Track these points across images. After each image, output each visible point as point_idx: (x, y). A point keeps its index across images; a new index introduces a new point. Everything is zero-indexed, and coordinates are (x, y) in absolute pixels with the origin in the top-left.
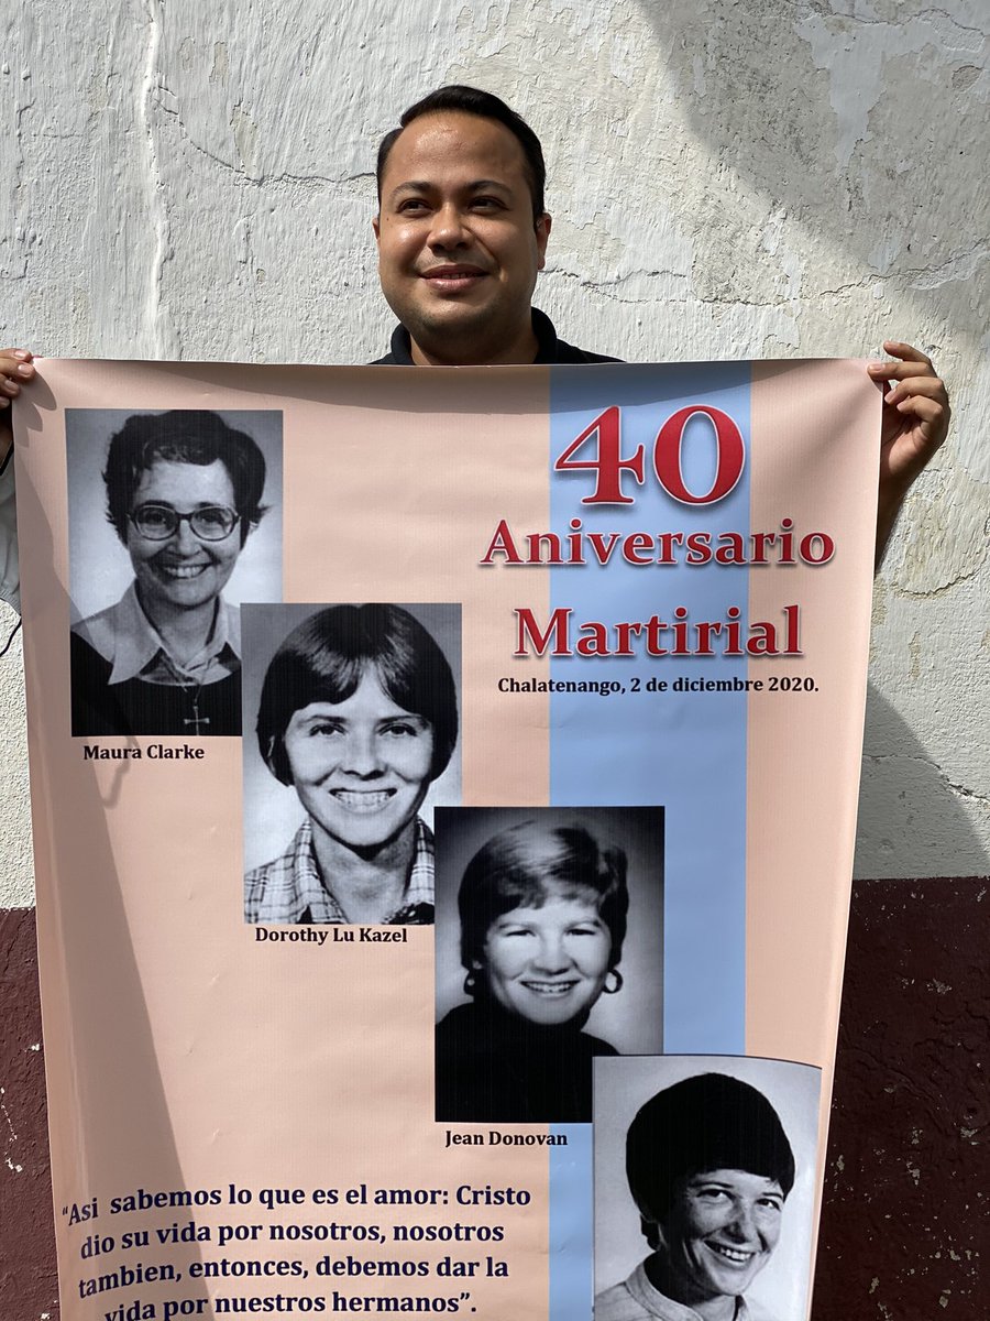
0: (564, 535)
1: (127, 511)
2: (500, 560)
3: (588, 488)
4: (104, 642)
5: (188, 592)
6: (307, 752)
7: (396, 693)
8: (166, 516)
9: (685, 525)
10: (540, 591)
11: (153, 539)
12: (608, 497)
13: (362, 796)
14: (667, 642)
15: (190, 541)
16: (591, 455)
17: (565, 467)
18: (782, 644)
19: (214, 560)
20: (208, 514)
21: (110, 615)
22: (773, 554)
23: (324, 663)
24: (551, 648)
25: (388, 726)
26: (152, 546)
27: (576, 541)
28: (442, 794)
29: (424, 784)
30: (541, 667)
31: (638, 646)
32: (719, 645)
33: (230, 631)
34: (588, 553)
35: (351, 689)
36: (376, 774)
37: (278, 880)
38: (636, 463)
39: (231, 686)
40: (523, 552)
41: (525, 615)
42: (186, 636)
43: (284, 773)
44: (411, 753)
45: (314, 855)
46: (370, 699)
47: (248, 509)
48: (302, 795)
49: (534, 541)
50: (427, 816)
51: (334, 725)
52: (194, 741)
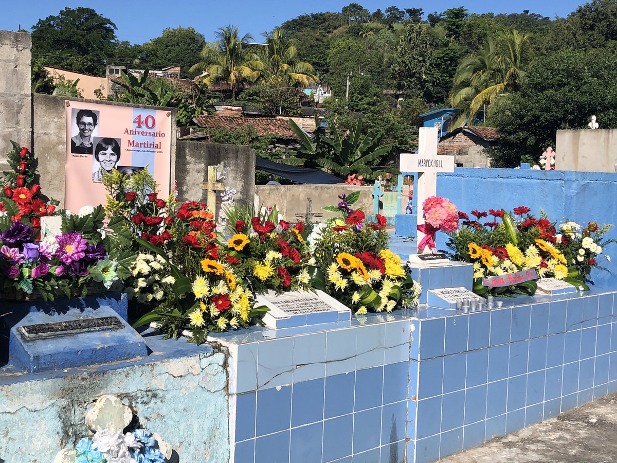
0: (134, 131)
1: (79, 122)
2: (126, 133)
3: (137, 125)
4: (75, 140)
5: (87, 134)
6: (101, 157)
7: (113, 150)
8: (84, 124)
9: (149, 130)
10: (131, 138)
11: (82, 127)
12: (139, 126)
13: (108, 164)
14: (146, 146)
15: (87, 127)
16: (137, 120)
17: (134, 122)
18: (159, 147)
19: (90, 130)
20: (90, 124)
21: (76, 137)
22: (158, 135)
23: (104, 145)
24: (132, 145)
25: (112, 154)
26: (82, 128)
27: (135, 132)
28: (118, 164)
29: (116, 162)
30: (131, 148)
31: (143, 146)
32: (152, 146)
33: (92, 140)
34: (137, 133)
35: (107, 149)
36: (110, 161)
37: (96, 175)
38: (143, 122)
39: (92, 147)
40: (129, 132)
41: (129, 141)
42: (86, 140)
43: (98, 160)
44: (114, 158)
45: (101, 171)
46: (110, 150)
47: (95, 124)
48: (100, 164)
49: (131, 131)
50: (116, 167)
51: (105, 154)
52: (86, 155)
